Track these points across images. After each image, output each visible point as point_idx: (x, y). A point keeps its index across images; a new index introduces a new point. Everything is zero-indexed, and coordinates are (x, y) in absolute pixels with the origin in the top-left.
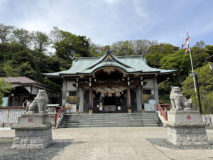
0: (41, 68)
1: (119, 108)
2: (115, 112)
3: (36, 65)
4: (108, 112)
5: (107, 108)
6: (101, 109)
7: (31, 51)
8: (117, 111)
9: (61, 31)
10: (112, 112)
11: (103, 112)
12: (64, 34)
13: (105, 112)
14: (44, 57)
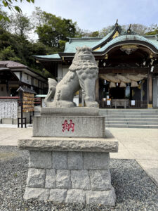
0: (25, 56)
1: (133, 102)
2: (127, 108)
3: (20, 52)
4: (118, 107)
5: (116, 102)
6: (109, 103)
7: (13, 36)
8: (130, 106)
9: (44, 13)
10: (123, 107)
11: (112, 107)
12: (48, 16)
13: (114, 107)
14: (27, 42)
